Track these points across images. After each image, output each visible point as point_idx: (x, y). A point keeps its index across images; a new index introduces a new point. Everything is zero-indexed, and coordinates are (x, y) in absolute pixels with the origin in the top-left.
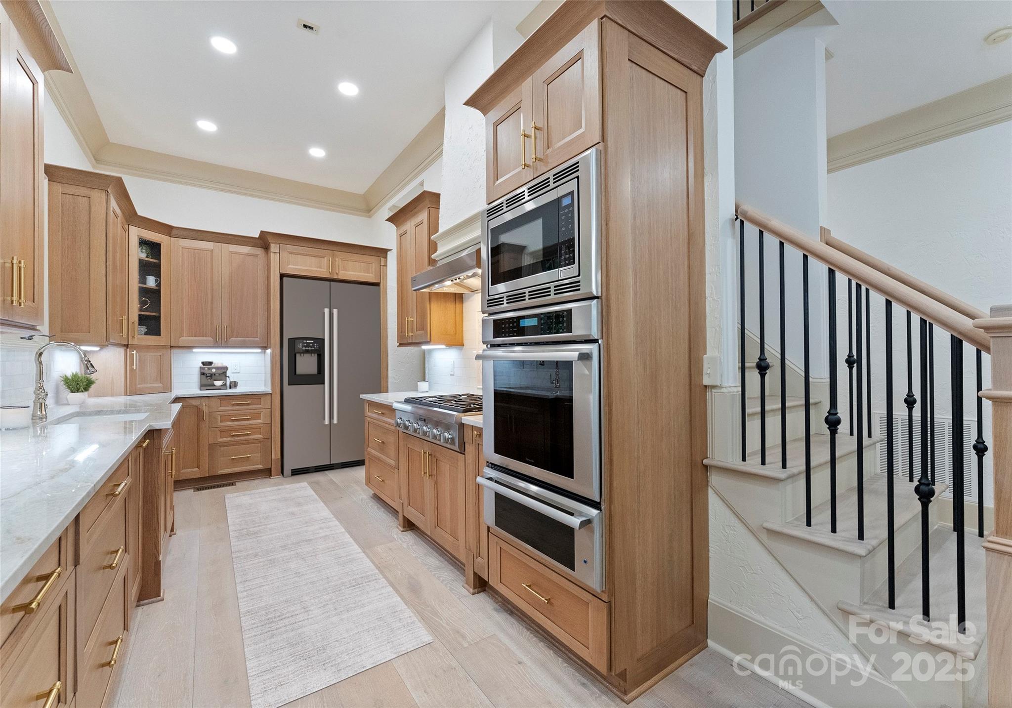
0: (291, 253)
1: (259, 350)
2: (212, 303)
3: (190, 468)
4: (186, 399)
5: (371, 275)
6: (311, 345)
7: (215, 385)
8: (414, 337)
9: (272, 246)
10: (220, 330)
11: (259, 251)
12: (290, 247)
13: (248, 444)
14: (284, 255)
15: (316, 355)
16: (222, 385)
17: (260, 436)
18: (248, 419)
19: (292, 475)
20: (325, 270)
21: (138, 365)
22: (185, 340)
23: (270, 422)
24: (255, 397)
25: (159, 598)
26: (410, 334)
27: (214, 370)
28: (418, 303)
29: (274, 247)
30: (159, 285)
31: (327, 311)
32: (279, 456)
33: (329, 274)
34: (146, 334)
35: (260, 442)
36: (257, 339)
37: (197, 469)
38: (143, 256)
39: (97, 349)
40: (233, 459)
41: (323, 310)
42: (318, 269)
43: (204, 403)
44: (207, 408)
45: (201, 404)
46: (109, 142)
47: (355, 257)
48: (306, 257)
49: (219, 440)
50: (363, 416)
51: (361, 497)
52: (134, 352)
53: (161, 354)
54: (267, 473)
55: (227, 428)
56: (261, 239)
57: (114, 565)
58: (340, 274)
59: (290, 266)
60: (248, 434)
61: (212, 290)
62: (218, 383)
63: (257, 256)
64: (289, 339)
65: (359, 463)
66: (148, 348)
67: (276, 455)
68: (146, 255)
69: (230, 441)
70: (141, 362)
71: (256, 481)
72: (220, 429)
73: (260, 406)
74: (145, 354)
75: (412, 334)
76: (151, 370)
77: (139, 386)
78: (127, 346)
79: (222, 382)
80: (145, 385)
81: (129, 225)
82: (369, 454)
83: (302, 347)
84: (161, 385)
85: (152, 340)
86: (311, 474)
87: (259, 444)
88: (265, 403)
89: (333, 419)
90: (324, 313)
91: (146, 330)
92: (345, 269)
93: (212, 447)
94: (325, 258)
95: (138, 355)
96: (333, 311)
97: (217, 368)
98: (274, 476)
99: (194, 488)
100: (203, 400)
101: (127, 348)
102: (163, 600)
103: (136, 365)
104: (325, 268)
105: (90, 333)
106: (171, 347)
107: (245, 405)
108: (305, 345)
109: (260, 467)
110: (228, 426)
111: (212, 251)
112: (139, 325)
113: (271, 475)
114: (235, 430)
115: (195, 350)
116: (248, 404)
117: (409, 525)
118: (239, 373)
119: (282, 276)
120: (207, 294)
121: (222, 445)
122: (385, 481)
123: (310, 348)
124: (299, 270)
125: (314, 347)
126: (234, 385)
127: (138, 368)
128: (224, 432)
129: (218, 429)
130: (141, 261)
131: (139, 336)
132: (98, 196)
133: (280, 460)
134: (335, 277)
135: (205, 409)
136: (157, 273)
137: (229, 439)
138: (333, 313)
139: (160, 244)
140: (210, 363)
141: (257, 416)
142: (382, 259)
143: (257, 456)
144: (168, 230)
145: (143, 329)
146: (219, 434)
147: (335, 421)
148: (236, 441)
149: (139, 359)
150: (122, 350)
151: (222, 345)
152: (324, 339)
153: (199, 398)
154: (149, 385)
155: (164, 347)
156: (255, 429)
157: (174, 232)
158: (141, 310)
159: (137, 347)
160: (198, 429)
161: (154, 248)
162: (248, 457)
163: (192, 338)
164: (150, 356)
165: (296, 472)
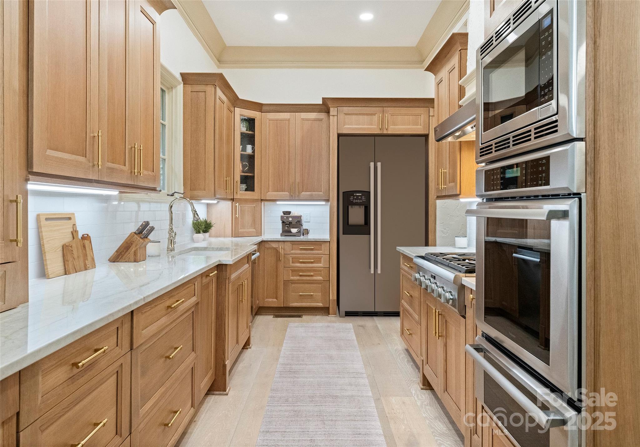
0: (346, 114)
1: (324, 203)
2: (289, 163)
3: (271, 298)
4: (269, 242)
5: (420, 127)
6: (360, 197)
7: (291, 232)
8: (447, 189)
9: (331, 109)
10: (294, 186)
11: (322, 116)
12: (346, 109)
13: (312, 283)
14: (341, 116)
15: (363, 207)
16: (297, 232)
17: (321, 278)
18: (312, 263)
19: (346, 316)
20: (375, 127)
21: (240, 214)
22: (271, 194)
23: (328, 266)
24: (318, 243)
25: (225, 392)
26: (443, 186)
27: (290, 219)
28: (450, 153)
29: (333, 111)
30: (254, 152)
31: (372, 164)
32: (335, 298)
33: (379, 130)
34: (246, 190)
35: (321, 283)
36: (321, 193)
37: (275, 300)
38: (244, 130)
39: (215, 202)
40: (301, 295)
41: (369, 164)
42: (370, 127)
43: (281, 246)
44: (283, 250)
45: (279, 247)
46: (226, 46)
47: (404, 110)
48: (359, 116)
49: (291, 278)
50: (399, 268)
51: (396, 348)
52: (237, 205)
53: (254, 205)
54: (325, 311)
55: (296, 268)
56: (324, 105)
57: (171, 357)
58: (389, 129)
59: (346, 126)
60: (312, 275)
61: (289, 152)
62: (294, 230)
63: (321, 120)
64: (343, 192)
65: (396, 314)
66: (246, 201)
67: (333, 296)
68: (246, 129)
69: (298, 280)
70: (242, 211)
71: (318, 317)
72: (292, 268)
73: (321, 252)
74: (244, 205)
75: (445, 186)
76: (248, 218)
77: (240, 230)
78: (233, 200)
79: (297, 229)
80: (244, 230)
81: (234, 107)
82: (403, 306)
83: (353, 200)
84: (254, 230)
85: (249, 195)
86: (359, 317)
87: (320, 285)
88: (325, 249)
89: (377, 268)
90: (370, 167)
91: (246, 187)
92: (394, 124)
93: (287, 283)
94: (376, 115)
95: (239, 206)
96: (377, 165)
97: (294, 217)
98: (331, 315)
99: (274, 315)
100: (280, 243)
101: (233, 201)
102: (227, 395)
103: (239, 215)
104: (376, 124)
105: (205, 190)
106: (262, 200)
107: (309, 250)
108: (355, 197)
109: (320, 305)
110: (297, 267)
111: (289, 120)
112: (241, 183)
113: (329, 314)
114: (303, 271)
115: (278, 203)
116: (312, 249)
117: (427, 385)
118: (309, 222)
119: (339, 135)
120: (285, 156)
121: (293, 282)
122: (413, 335)
123: (359, 201)
124: (354, 129)
125: (362, 200)
126: (307, 232)
127: (239, 217)
128: (295, 271)
129: (290, 268)
130: (242, 134)
131: (241, 192)
132: (210, 89)
133: (336, 301)
134: (385, 132)
135: (282, 252)
136: (252, 143)
137: (298, 278)
138: (377, 167)
139: (254, 119)
140: (289, 213)
141: (318, 261)
142: (431, 109)
143: (318, 295)
144: (259, 107)
145: (244, 186)
146: (291, 273)
147: (379, 271)
148: (302, 280)
149: (241, 209)
150: (229, 203)
151: (296, 199)
152: (370, 192)
153: (277, 242)
154: (247, 230)
155: (256, 200)
156: (316, 271)
157: (264, 108)
158: (243, 172)
159: (240, 201)
160: (277, 268)
161: (251, 122)
162: (312, 295)
163: (275, 193)
164: (248, 207)
165: (349, 314)
